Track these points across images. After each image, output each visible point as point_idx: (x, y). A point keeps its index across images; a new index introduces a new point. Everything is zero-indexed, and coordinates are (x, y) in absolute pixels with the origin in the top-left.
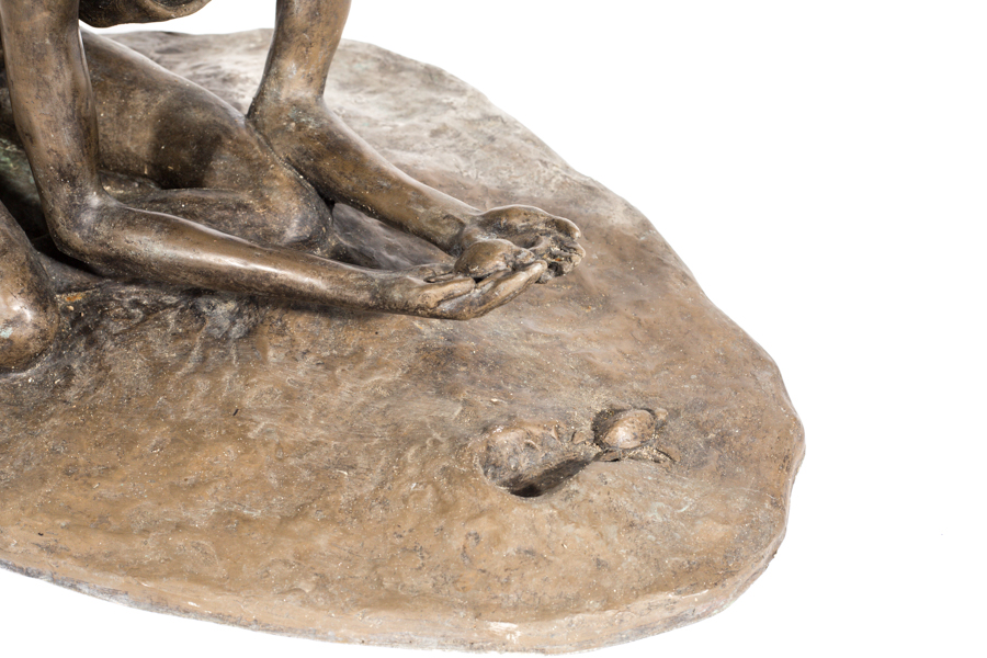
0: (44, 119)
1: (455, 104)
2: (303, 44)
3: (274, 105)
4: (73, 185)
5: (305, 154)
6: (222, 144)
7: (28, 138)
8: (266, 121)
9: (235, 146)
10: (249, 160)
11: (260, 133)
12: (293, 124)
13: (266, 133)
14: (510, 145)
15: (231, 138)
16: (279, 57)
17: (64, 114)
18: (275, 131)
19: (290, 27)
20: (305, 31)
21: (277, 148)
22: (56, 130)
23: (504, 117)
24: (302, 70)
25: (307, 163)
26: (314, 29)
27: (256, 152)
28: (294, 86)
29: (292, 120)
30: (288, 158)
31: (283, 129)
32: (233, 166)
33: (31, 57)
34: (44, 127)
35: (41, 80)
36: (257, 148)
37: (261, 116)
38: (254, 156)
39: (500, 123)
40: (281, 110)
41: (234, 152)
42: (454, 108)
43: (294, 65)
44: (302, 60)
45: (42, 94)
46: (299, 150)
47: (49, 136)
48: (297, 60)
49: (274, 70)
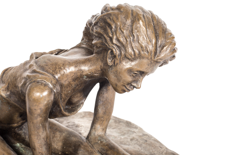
0: (39, 144)
1: (135, 131)
2: (101, 121)
3: (94, 136)
5: (103, 150)
6: (81, 147)
7: (34, 149)
8: (92, 140)
9: (84, 147)
10: (88, 151)
11: (90, 144)
12: (99, 141)
13: (92, 144)
14: (151, 143)
15: (83, 145)
16: (95, 124)
17: (44, 143)
18: (95, 143)
19: (98, 116)
20: (102, 117)
21: (95, 148)
22: (42, 147)
23: (148, 134)
24: (101, 127)
25: (104, 152)
26: (104, 117)
27: (90, 149)
28: (99, 131)
29: (99, 140)
30: (98, 150)
31: (97, 143)
32: (84, 153)
33: (36, 129)
34: (38, 147)
35: (38, 135)
36: (90, 148)
37: (90, 139)
38: (90, 150)
39: (147, 137)
40: (96, 138)
41: (84, 149)
42: (135, 133)
43: (99, 126)
44: (101, 124)
45: (38, 138)
46: (102, 148)
47: (40, 149)
48: (100, 124)
49: (94, 127)
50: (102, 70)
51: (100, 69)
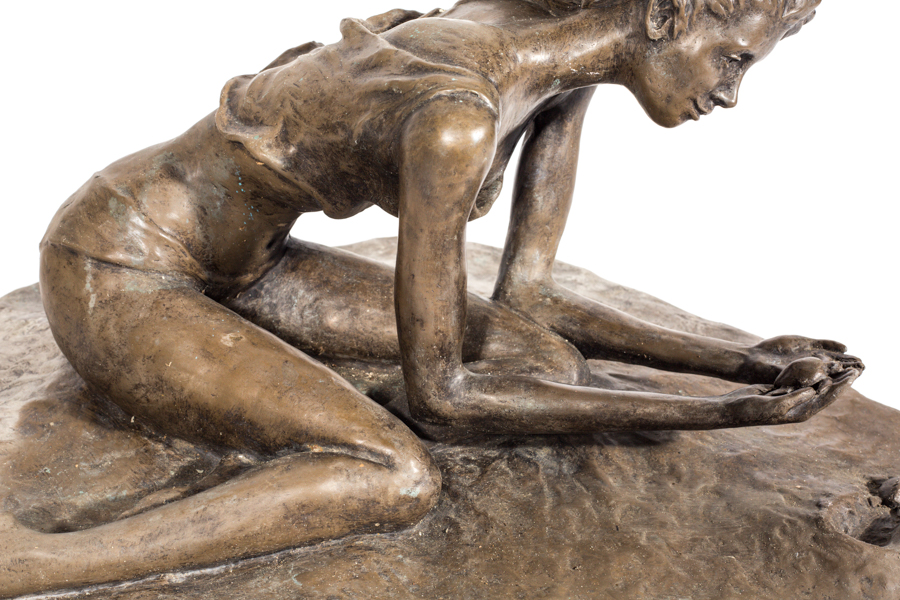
0: (440, 304)
2: (545, 234)
3: (523, 286)
4: (448, 361)
5: (570, 321)
6: (491, 322)
8: (521, 300)
9: (503, 323)
10: (520, 332)
11: (517, 310)
12: (548, 299)
13: (524, 310)
15: (497, 317)
16: (525, 246)
17: (456, 299)
18: (533, 307)
19: (534, 221)
20: (548, 224)
21: (539, 320)
22: (447, 313)
24: (543, 256)
25: (574, 328)
26: (554, 221)
27: (522, 325)
29: (545, 297)
30: (552, 327)
31: (541, 304)
32: (508, 338)
33: (439, 252)
34: (438, 311)
35: (444, 271)
36: (521, 322)
37: (513, 296)
38: (524, 328)
40: (531, 290)
41: (505, 328)
43: (537, 252)
44: (543, 247)
45: (443, 283)
46: (563, 318)
47: (440, 318)
48: (540, 248)
49: (520, 258)
50: (617, 56)
51: (612, 55)
